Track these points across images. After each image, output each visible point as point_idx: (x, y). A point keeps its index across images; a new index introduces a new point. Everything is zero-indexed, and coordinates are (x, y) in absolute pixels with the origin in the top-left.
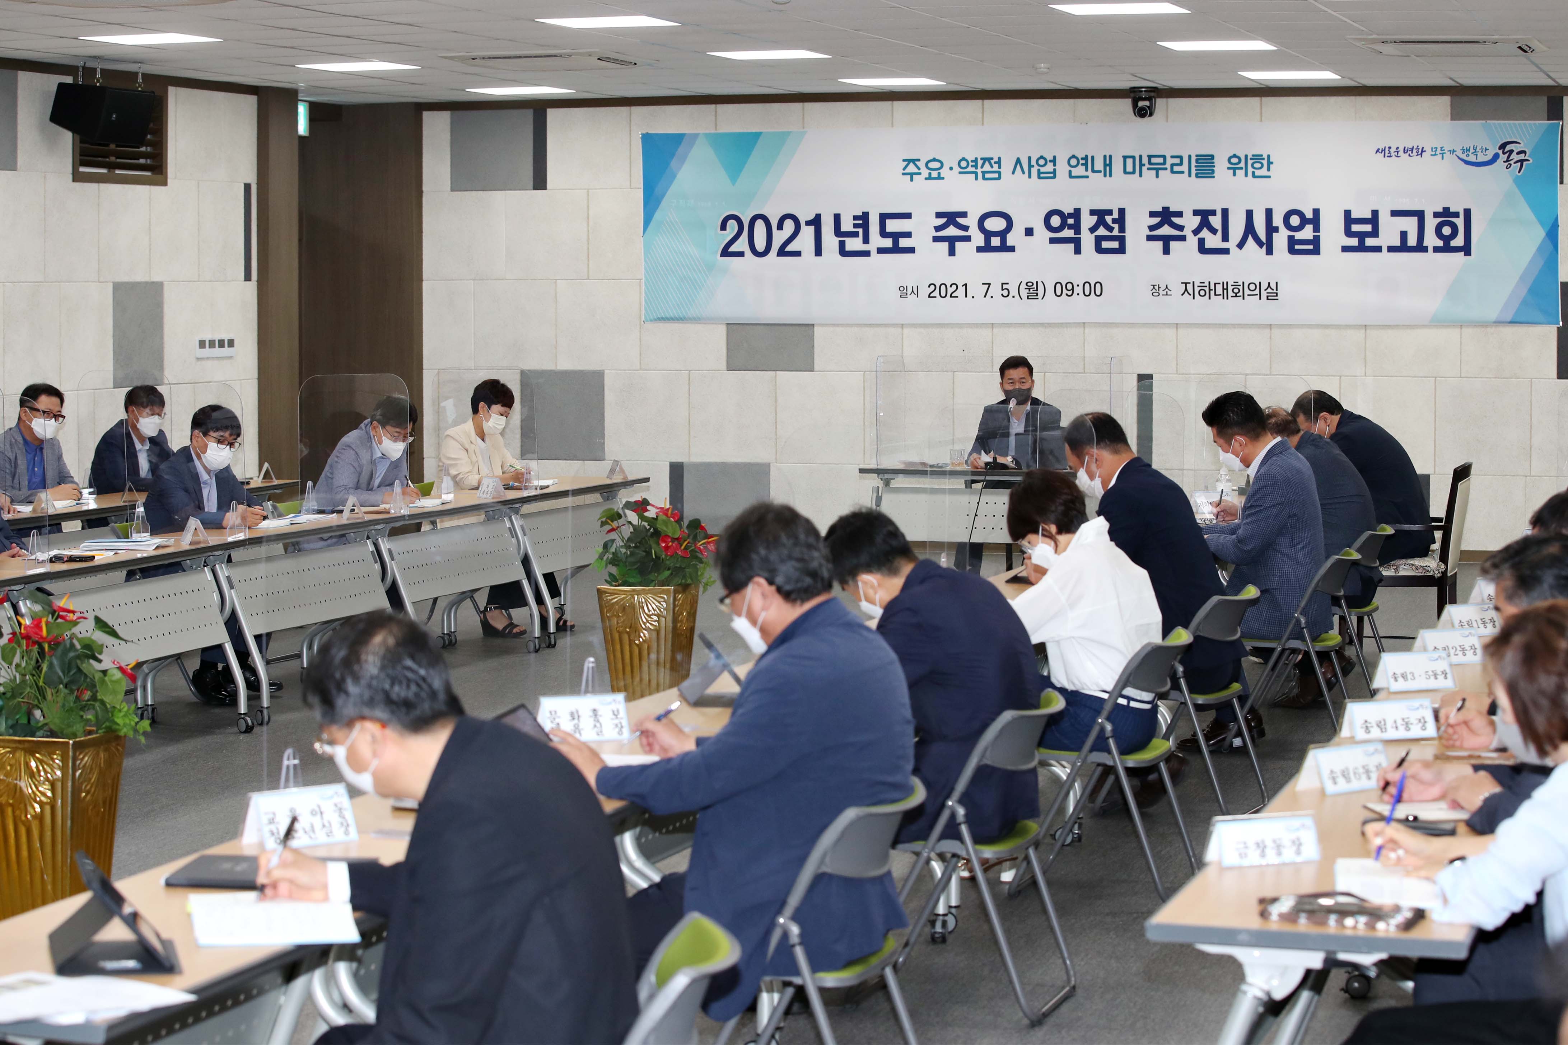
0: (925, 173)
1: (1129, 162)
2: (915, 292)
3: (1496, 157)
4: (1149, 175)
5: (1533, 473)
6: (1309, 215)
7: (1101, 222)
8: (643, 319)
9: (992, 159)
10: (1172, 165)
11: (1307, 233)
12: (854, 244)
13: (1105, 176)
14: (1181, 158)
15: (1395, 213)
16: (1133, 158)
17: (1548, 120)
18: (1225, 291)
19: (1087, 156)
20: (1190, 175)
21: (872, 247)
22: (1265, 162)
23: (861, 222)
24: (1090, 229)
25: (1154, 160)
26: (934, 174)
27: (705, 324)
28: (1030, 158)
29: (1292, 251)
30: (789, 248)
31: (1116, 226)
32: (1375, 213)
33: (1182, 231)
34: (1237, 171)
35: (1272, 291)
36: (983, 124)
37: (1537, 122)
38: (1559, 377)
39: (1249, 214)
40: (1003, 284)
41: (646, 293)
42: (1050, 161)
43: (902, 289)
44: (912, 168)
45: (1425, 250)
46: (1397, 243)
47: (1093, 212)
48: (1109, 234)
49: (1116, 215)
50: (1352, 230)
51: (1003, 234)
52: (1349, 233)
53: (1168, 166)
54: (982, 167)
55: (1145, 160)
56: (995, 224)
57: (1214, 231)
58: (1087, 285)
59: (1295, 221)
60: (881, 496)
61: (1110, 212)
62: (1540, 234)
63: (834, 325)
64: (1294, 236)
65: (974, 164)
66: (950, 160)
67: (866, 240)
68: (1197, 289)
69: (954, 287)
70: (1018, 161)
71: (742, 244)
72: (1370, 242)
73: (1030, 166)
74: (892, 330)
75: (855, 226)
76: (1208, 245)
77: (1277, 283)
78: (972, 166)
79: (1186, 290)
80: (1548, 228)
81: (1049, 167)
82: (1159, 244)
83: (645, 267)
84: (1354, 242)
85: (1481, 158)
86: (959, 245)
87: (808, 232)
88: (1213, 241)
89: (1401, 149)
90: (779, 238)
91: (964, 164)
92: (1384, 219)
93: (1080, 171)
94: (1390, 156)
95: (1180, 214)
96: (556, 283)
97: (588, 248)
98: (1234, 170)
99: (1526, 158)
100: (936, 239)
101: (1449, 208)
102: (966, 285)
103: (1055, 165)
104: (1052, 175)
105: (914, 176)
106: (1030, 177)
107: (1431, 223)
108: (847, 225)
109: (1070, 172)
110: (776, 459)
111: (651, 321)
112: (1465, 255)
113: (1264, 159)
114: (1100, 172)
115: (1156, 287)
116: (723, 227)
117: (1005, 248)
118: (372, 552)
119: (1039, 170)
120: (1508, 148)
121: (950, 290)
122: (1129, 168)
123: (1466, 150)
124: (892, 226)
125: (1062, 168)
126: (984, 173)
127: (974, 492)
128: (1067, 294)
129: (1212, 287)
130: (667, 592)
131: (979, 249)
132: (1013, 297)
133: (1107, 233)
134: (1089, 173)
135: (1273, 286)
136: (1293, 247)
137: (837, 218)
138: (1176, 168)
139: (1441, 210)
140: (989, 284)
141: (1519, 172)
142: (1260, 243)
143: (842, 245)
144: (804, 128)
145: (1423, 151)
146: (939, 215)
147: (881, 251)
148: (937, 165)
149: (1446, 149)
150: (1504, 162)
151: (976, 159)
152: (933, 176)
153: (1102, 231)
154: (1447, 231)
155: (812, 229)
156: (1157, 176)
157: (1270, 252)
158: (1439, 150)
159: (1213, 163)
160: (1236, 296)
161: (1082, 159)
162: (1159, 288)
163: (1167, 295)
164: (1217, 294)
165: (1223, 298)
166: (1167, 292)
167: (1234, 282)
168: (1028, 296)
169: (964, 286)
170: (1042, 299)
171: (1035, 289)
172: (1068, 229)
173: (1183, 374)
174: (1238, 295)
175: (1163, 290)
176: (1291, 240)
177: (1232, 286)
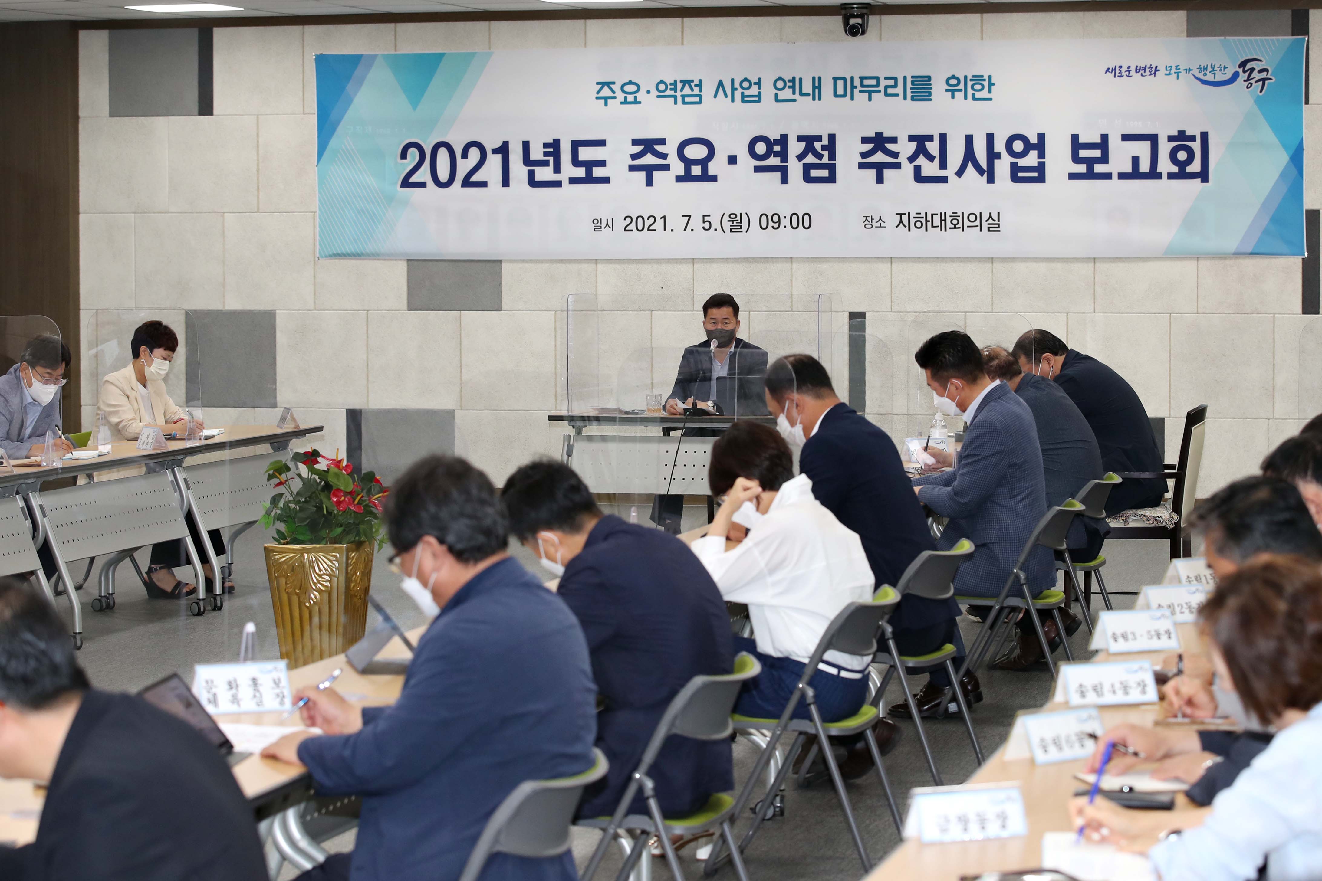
0: (620, 96)
1: (840, 84)
2: (610, 225)
3: (1235, 76)
4: (861, 98)
5: (1276, 416)
6: (1034, 140)
7: (809, 149)
8: (318, 255)
9: (693, 81)
10: (886, 87)
11: (1031, 159)
12: (544, 174)
13: (814, 99)
14: (895, 79)
15: (1126, 138)
16: (844, 79)
17: (1293, 35)
18: (943, 222)
19: (794, 78)
20: (905, 98)
21: (563, 176)
22: (986, 84)
23: (551, 150)
24: (797, 157)
25: (866, 82)
26: (630, 98)
27: (385, 260)
28: (733, 80)
29: (1015, 178)
30: (474, 178)
31: (826, 153)
32: (1105, 138)
33: (897, 158)
34: (956, 93)
35: (994, 222)
36: (682, 44)
37: (1280, 38)
38: (1304, 313)
39: (969, 139)
40: (704, 216)
41: (320, 227)
42: (755, 84)
43: (596, 222)
44: (606, 92)
45: (1159, 176)
46: (1128, 169)
47: (800, 139)
48: (818, 161)
49: (825, 142)
50: (1080, 156)
51: (704, 163)
52: (1076, 159)
53: (881, 88)
54: (681, 90)
55: (857, 82)
56: (696, 152)
57: (931, 158)
58: (795, 217)
59: (1018, 146)
60: (573, 445)
61: (819, 138)
62: (1283, 158)
63: (523, 261)
64: (1017, 163)
65: (673, 87)
66: (647, 84)
67: (557, 170)
68: (913, 221)
69: (652, 219)
70: (721, 84)
71: (423, 174)
72: (1099, 168)
73: (734, 89)
74: (585, 266)
75: (546, 154)
76: (925, 173)
77: (999, 213)
78: (671, 89)
79: (901, 221)
80: (1291, 152)
81: (754, 90)
82: (872, 173)
83: (319, 198)
84: (1082, 168)
85: (1220, 77)
86: (656, 174)
87: (494, 161)
88: (930, 169)
89: (1133, 69)
90: (464, 167)
91: (662, 87)
92: (1115, 143)
93: (786, 94)
94: (1121, 76)
95: (894, 140)
96: (223, 216)
97: (258, 179)
98: (953, 92)
99: (1269, 76)
100: (632, 168)
101: (1184, 132)
102: (664, 217)
103: (760, 88)
104: (757, 99)
105: (609, 100)
106: (733, 101)
107: (1165, 148)
108: (537, 153)
109: (776, 95)
110: (461, 406)
111: (326, 257)
112: (1202, 182)
113: (984, 80)
114: (808, 95)
115: (869, 219)
116: (404, 156)
117: (706, 177)
118: (22, 508)
119: (743, 93)
120: (1249, 66)
121: (648, 223)
122: (840, 91)
123: (1203, 69)
124: (585, 154)
125: (768, 91)
126: (683, 97)
127: (673, 440)
128: (773, 227)
129: (929, 218)
130: (338, 550)
131: (679, 179)
132: (716, 230)
133: (815, 161)
134: (797, 96)
135: (995, 216)
136: (1016, 174)
137: (526, 146)
138: (890, 91)
139: (1176, 134)
140: (690, 216)
141: (1261, 92)
142: (980, 171)
143: (531, 174)
144: (490, 48)
145: (1156, 70)
146: (635, 142)
147: (573, 181)
148: (632, 88)
149: (1182, 68)
150: (1245, 81)
151: (675, 81)
152: (629, 100)
153: (810, 159)
154: (1182, 156)
155: (499, 157)
156: (870, 99)
157: (991, 180)
158: (1174, 68)
159: (930, 84)
160: (955, 228)
161: (789, 81)
162: (872, 219)
163: (881, 227)
164: (934, 225)
165: (941, 230)
166: (880, 224)
167: (953, 213)
168: (731, 229)
169: (663, 219)
170: (746, 232)
171: (739, 221)
172: (774, 156)
173: (898, 312)
174: (957, 226)
175: (876, 222)
176: (1014, 167)
177: (950, 216)
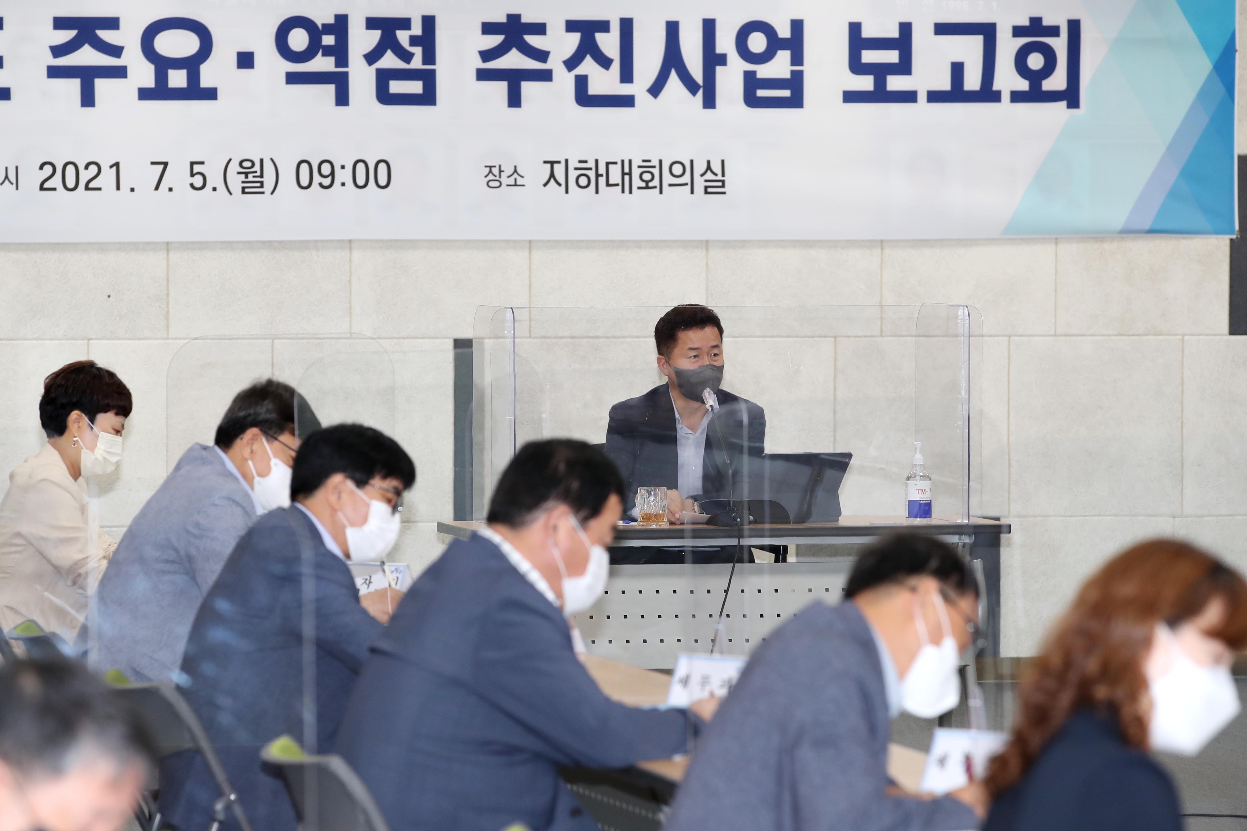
2: (12, 178)
5: (1187, 510)
6: (784, 32)
7: (388, 43)
11: (780, 66)
15: (942, 29)
18: (627, 178)
24: (366, 56)
29: (752, 100)
31: (418, 51)
32: (906, 29)
33: (545, 61)
35: (714, 178)
38: (1233, 332)
39: (672, 29)
40: (192, 164)
45: (996, 97)
46: (946, 85)
47: (372, 23)
48: (404, 65)
49: (417, 29)
50: (863, 60)
51: (192, 65)
52: (857, 66)
56: (177, 44)
57: (605, 62)
58: (361, 167)
59: (757, 42)
61: (405, 24)
62: (1202, 66)
64: (755, 72)
68: (573, 175)
69: (93, 169)
72: (895, 83)
76: (593, 89)
77: (723, 162)
79: (552, 175)
80: (1216, 56)
82: (501, 87)
84: (866, 83)
86: (101, 85)
88: (603, 81)
92: (923, 39)
95: (540, 29)
100: (54, 72)
101: (1040, 19)
102: (117, 165)
107: (1007, 47)
112: (1069, 106)
115: (496, 171)
117: (196, 92)
121: (85, 176)
128: (321, 185)
129: (602, 170)
131: (145, 94)
132: (214, 189)
133: (400, 64)
135: (717, 168)
136: (753, 92)
139: (1027, 23)
140: (166, 164)
142: (692, 86)
146: (60, 23)
153: (389, 61)
154: (1035, 61)
157: (709, 102)
160: (647, 187)
162: (501, 171)
163: (516, 185)
164: (611, 182)
165: (623, 191)
166: (516, 180)
167: (644, 161)
168: (243, 188)
169: (114, 168)
170: (272, 193)
171: (258, 174)
172: (324, 55)
173: (542, 337)
174: (651, 184)
175: (509, 177)
176: (750, 79)
177: (639, 167)
